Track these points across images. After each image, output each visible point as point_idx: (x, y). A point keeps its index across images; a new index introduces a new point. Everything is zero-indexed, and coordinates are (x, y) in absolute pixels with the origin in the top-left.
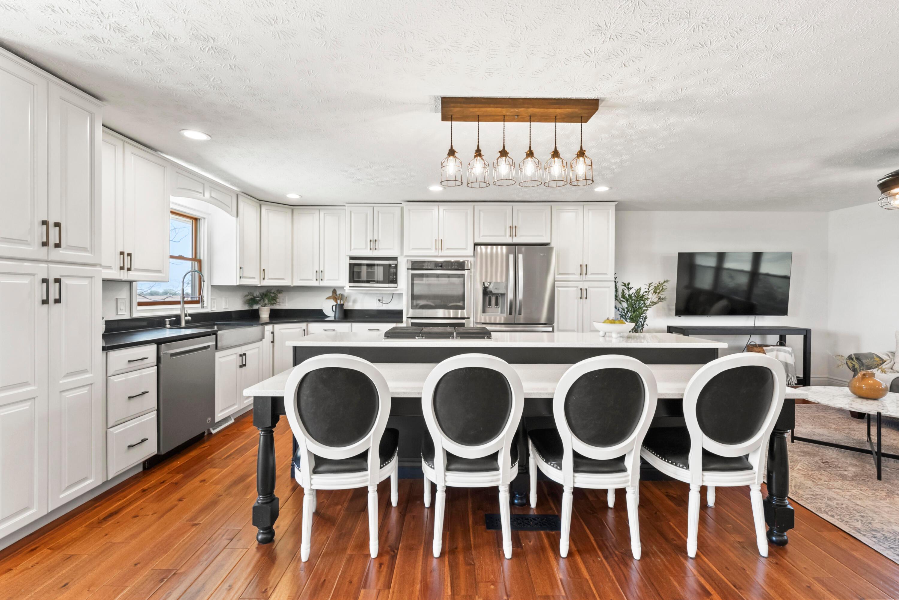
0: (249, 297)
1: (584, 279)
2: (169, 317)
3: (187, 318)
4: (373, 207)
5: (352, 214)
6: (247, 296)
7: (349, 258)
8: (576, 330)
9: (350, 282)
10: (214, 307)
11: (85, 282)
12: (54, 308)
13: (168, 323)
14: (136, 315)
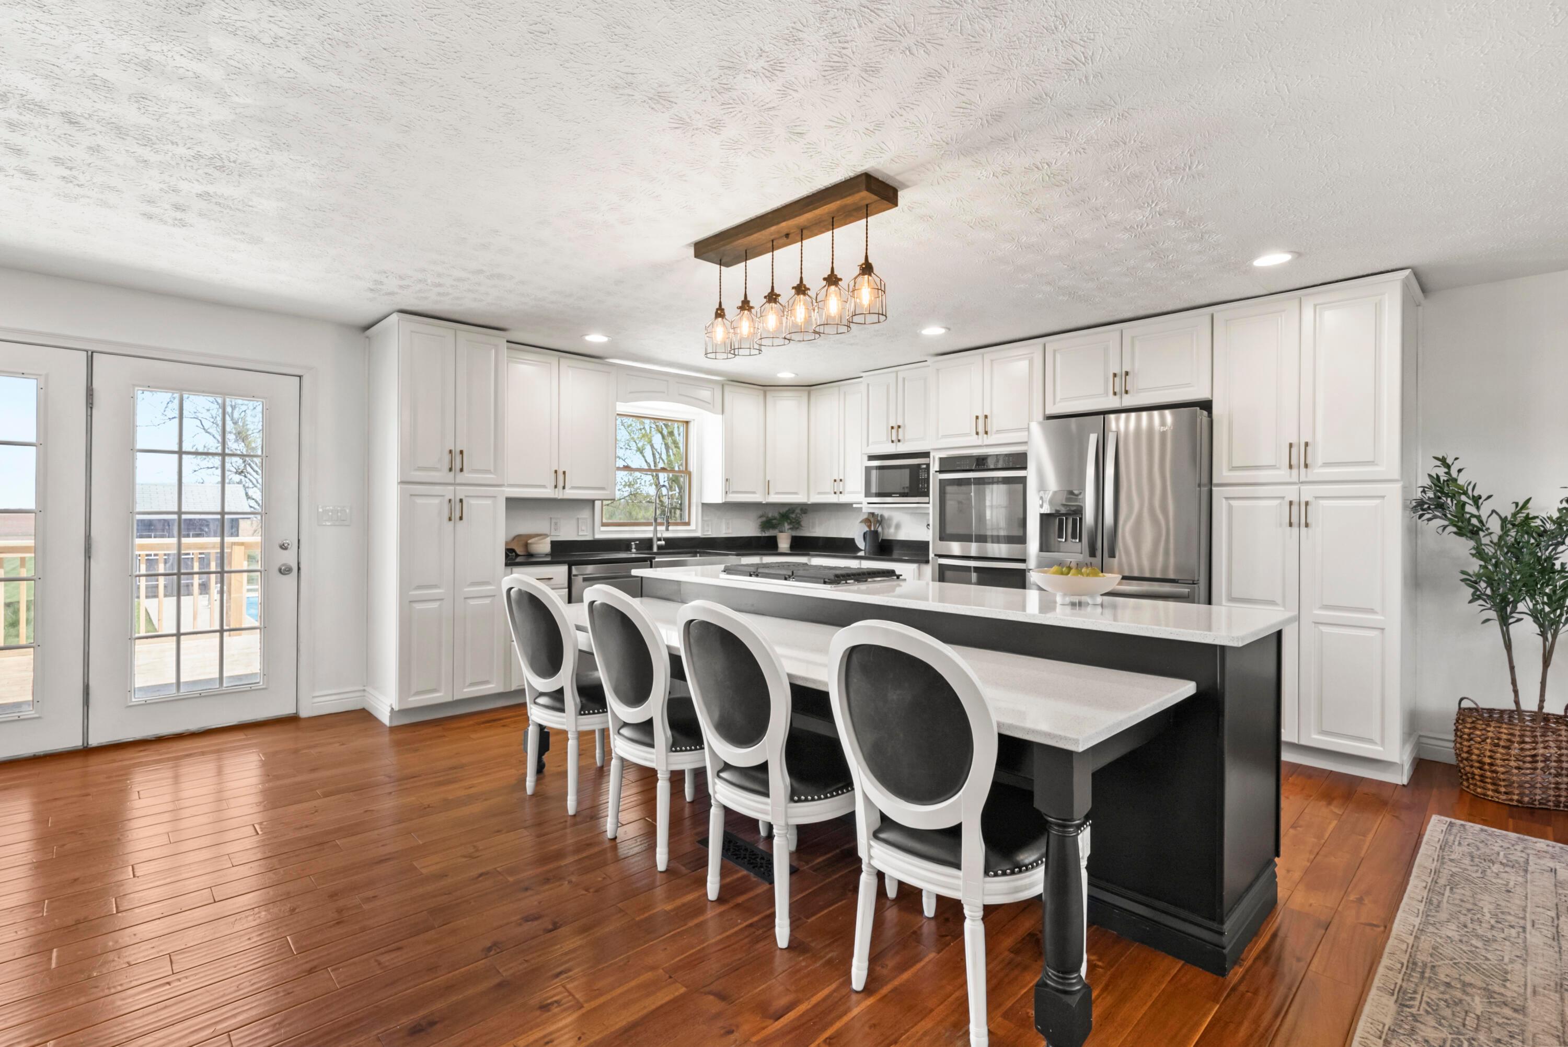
0: (764, 519)
1: (1303, 479)
2: (634, 540)
3: (659, 543)
4: (897, 372)
5: (870, 388)
6: (761, 517)
7: (866, 458)
8: (1279, 601)
9: (866, 496)
10: (708, 531)
11: (489, 502)
12: (460, 524)
13: (634, 546)
14: (599, 536)
